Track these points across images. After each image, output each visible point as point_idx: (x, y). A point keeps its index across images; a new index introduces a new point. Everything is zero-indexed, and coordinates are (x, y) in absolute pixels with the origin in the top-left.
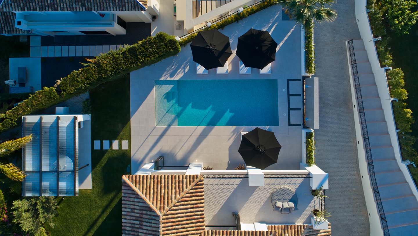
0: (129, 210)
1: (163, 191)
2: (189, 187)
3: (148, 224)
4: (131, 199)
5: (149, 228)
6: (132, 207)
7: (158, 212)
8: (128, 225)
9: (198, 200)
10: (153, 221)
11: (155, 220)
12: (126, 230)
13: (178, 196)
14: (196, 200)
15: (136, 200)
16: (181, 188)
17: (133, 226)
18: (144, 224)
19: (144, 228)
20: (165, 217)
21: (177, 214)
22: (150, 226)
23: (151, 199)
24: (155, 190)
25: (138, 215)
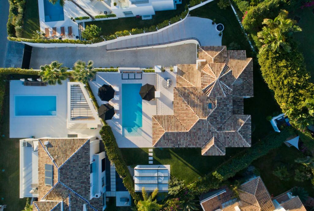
0: (166, 144)
1: (158, 131)
2: (156, 121)
3: (170, 137)
4: (161, 143)
5: (171, 136)
6: (164, 143)
7: (164, 133)
8: (171, 145)
9: (161, 117)
10: (168, 135)
11: (168, 134)
12: (174, 146)
13: (159, 125)
14: (161, 118)
15: (161, 141)
16: (157, 124)
17: (172, 143)
18: (170, 138)
19: (171, 138)
20: (166, 130)
21: (166, 126)
22: (170, 136)
23: (160, 135)
24: (157, 134)
25: (167, 141)
